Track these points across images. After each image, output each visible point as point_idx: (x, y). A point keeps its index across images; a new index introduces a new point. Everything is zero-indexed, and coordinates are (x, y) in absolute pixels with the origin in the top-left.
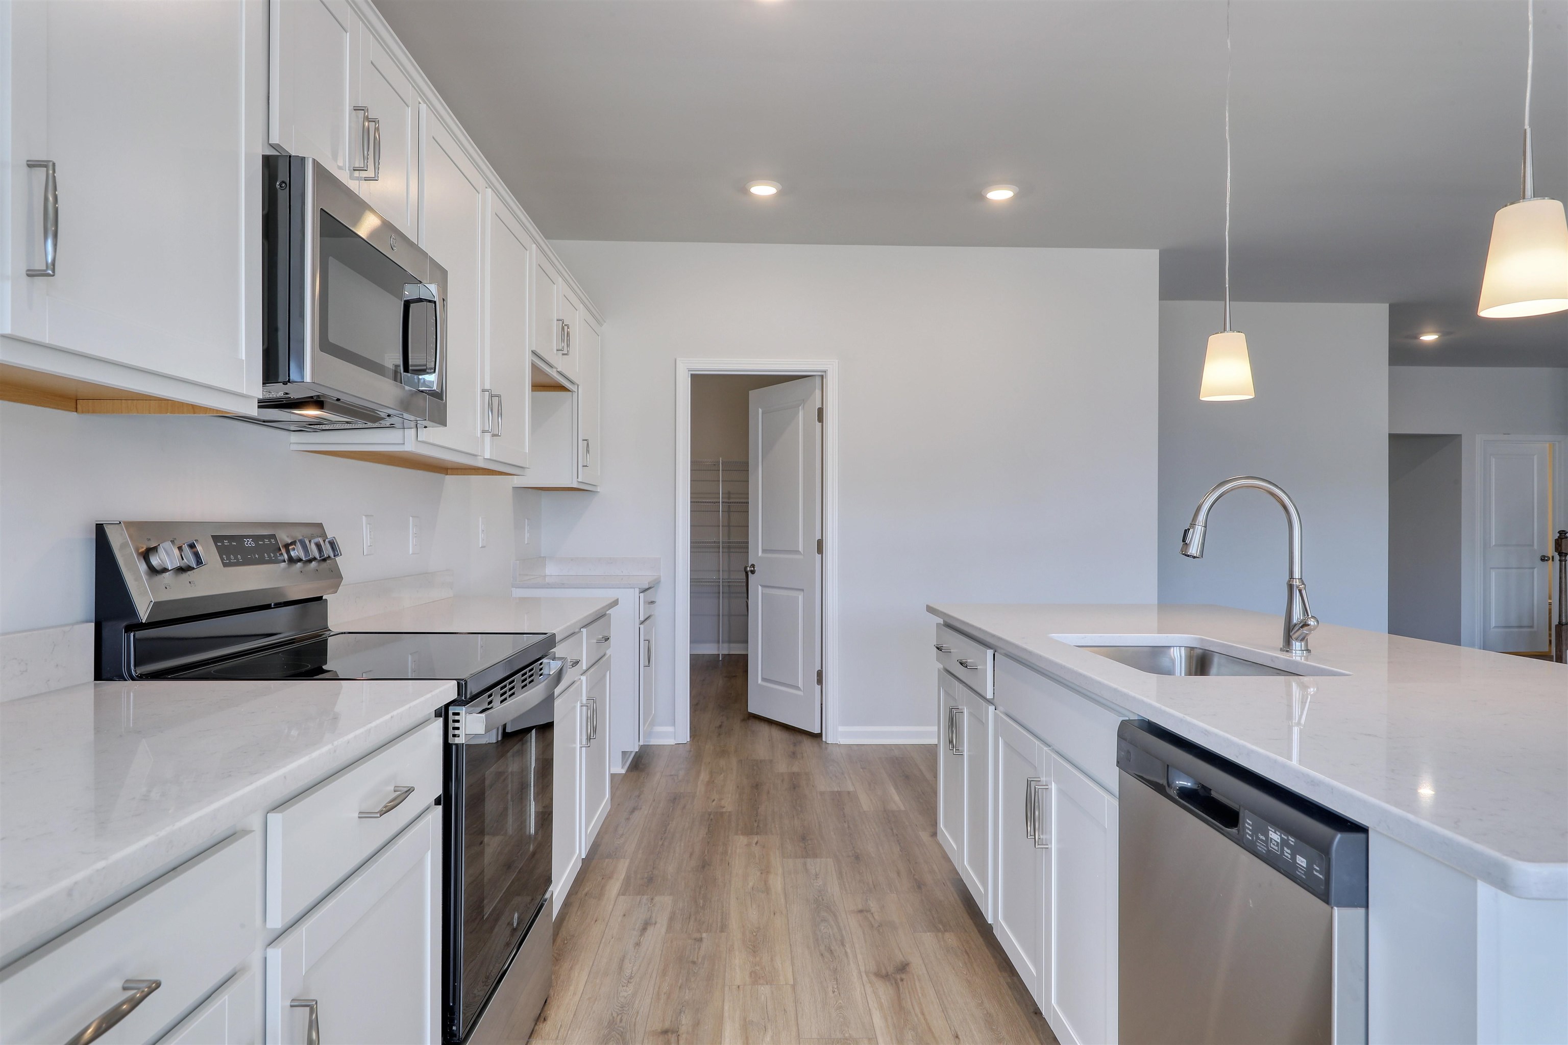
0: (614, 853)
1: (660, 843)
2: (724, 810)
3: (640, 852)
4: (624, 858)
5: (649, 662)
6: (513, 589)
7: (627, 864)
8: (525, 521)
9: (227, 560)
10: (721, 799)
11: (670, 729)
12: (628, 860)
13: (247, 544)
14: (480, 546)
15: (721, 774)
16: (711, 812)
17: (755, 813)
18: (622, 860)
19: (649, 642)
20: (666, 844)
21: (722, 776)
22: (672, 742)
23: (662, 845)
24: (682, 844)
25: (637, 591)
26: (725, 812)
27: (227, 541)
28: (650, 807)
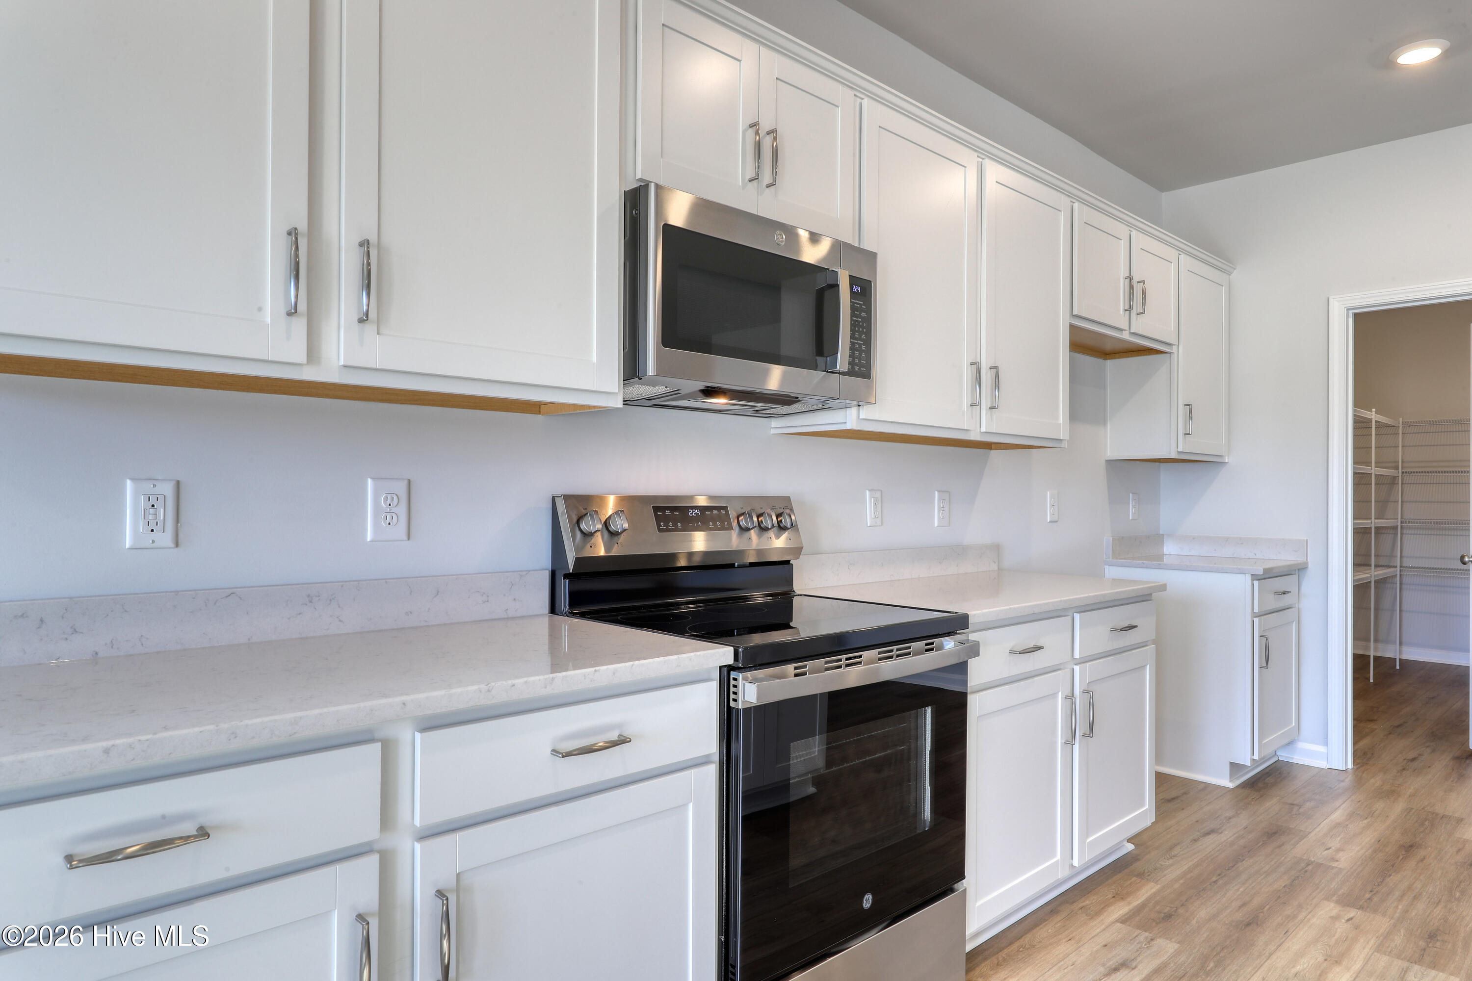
0: (1149, 873)
1: (1214, 879)
2: (1335, 864)
3: (1181, 881)
4: (1155, 883)
5: (1267, 662)
6: (1107, 567)
7: (1154, 890)
8: (1130, 495)
9: (664, 526)
10: (1339, 850)
11: (1321, 749)
12: (1159, 886)
13: (691, 514)
14: (1048, 521)
15: (1366, 818)
16: (1312, 862)
17: (1379, 880)
18: (1152, 883)
19: (1267, 639)
20: (1221, 882)
21: (1366, 821)
22: (1323, 764)
23: (1214, 882)
24: (1241, 890)
25: (1249, 577)
26: (1333, 868)
27: (669, 511)
28: (1234, 834)
